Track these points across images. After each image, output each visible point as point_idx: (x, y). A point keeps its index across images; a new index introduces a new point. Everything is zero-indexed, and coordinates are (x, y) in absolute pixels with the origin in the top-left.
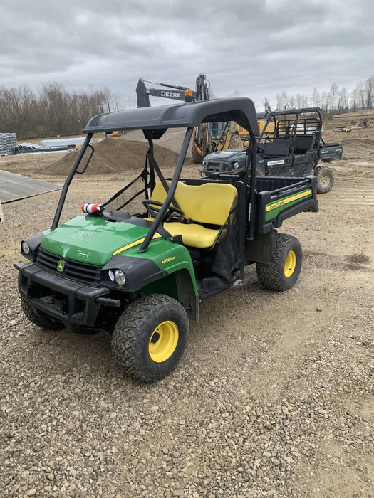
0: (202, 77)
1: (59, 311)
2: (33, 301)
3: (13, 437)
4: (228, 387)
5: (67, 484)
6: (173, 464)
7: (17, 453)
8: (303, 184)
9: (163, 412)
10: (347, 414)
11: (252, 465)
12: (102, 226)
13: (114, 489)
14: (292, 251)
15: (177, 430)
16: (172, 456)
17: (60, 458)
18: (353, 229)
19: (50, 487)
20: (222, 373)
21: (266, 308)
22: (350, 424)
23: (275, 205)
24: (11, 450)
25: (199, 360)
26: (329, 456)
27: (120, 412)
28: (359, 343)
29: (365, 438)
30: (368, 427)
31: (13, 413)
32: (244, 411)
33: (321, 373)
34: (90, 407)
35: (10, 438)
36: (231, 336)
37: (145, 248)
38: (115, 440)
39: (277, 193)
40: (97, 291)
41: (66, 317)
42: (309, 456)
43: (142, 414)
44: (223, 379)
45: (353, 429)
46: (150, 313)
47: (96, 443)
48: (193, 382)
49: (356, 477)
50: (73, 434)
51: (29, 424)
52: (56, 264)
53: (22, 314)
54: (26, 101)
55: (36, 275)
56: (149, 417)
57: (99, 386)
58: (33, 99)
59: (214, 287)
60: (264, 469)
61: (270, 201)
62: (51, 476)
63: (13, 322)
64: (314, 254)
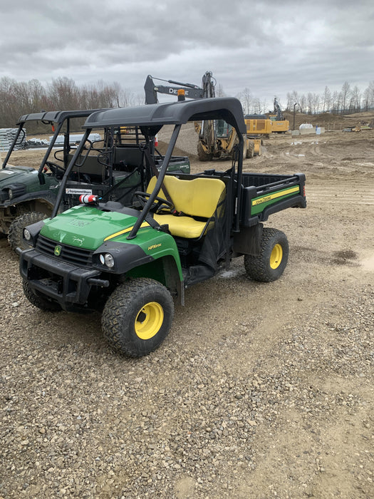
0: (208, 75)
1: (55, 291)
2: (33, 283)
3: (11, 399)
4: (207, 363)
5: (56, 437)
6: (150, 424)
7: (14, 412)
8: (290, 181)
9: (145, 383)
10: (311, 388)
11: (219, 426)
12: (97, 216)
13: (96, 442)
14: (278, 245)
15: (156, 397)
16: (150, 418)
17: (52, 417)
18: (345, 227)
19: (41, 439)
20: (202, 351)
21: (251, 296)
22: (311, 396)
23: (262, 199)
24: (9, 409)
25: (183, 340)
26: (288, 421)
27: (107, 382)
28: (333, 329)
29: (323, 407)
30: (327, 399)
31: (12, 380)
32: (218, 384)
33: (292, 353)
34: (81, 376)
35: (8, 399)
36: (215, 320)
37: (133, 235)
38: (101, 404)
39: (264, 189)
40: (89, 273)
41: (61, 296)
42: (270, 421)
43: (126, 384)
44: (203, 356)
45: (313, 400)
46: (137, 293)
47: (84, 405)
48: (175, 358)
49: (309, 437)
50: (64, 398)
51: (26, 389)
52: (54, 249)
53: (24, 298)
54: (36, 96)
55: (35, 258)
56: (133, 386)
57: (90, 360)
58: (43, 94)
59: (200, 275)
60: (230, 429)
61: (255, 196)
62: (43, 430)
63: (15, 304)
64: (304, 249)
